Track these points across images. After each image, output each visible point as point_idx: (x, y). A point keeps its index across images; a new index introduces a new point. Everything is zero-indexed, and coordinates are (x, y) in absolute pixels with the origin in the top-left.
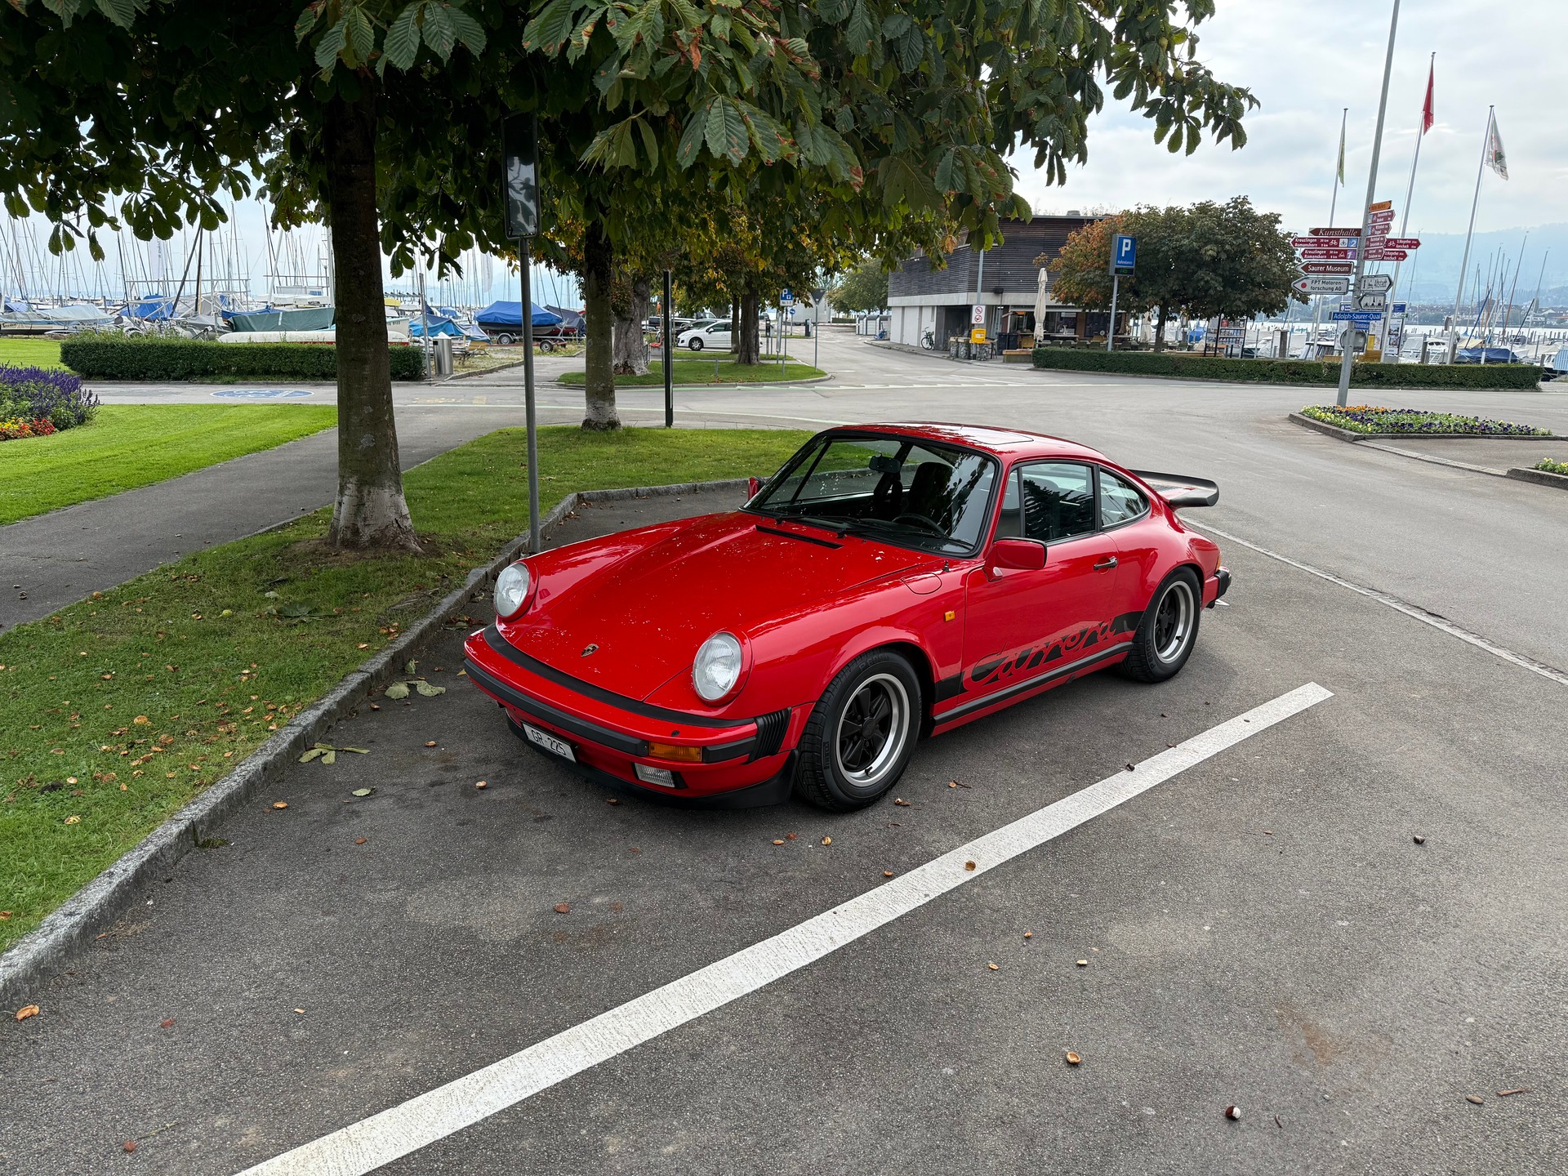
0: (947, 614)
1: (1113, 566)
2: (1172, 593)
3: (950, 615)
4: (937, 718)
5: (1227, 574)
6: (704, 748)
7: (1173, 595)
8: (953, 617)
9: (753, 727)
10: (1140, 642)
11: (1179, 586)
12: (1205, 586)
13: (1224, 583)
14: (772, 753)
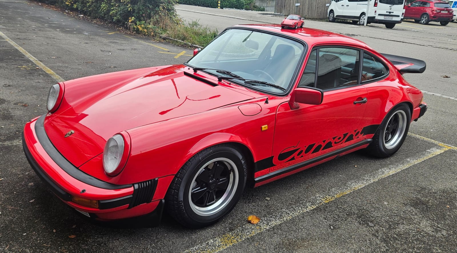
0: (263, 127)
1: (364, 102)
2: (396, 115)
3: (265, 127)
4: (256, 179)
5: (425, 106)
6: (99, 201)
7: (396, 116)
8: (266, 128)
9: (131, 189)
10: (376, 139)
11: (400, 112)
12: (413, 112)
13: (423, 110)
14: (148, 201)
